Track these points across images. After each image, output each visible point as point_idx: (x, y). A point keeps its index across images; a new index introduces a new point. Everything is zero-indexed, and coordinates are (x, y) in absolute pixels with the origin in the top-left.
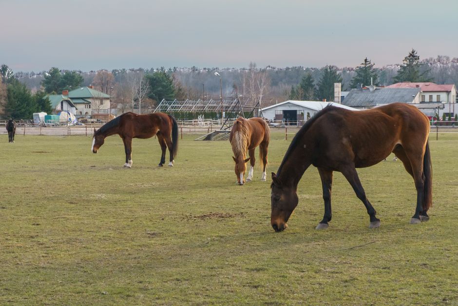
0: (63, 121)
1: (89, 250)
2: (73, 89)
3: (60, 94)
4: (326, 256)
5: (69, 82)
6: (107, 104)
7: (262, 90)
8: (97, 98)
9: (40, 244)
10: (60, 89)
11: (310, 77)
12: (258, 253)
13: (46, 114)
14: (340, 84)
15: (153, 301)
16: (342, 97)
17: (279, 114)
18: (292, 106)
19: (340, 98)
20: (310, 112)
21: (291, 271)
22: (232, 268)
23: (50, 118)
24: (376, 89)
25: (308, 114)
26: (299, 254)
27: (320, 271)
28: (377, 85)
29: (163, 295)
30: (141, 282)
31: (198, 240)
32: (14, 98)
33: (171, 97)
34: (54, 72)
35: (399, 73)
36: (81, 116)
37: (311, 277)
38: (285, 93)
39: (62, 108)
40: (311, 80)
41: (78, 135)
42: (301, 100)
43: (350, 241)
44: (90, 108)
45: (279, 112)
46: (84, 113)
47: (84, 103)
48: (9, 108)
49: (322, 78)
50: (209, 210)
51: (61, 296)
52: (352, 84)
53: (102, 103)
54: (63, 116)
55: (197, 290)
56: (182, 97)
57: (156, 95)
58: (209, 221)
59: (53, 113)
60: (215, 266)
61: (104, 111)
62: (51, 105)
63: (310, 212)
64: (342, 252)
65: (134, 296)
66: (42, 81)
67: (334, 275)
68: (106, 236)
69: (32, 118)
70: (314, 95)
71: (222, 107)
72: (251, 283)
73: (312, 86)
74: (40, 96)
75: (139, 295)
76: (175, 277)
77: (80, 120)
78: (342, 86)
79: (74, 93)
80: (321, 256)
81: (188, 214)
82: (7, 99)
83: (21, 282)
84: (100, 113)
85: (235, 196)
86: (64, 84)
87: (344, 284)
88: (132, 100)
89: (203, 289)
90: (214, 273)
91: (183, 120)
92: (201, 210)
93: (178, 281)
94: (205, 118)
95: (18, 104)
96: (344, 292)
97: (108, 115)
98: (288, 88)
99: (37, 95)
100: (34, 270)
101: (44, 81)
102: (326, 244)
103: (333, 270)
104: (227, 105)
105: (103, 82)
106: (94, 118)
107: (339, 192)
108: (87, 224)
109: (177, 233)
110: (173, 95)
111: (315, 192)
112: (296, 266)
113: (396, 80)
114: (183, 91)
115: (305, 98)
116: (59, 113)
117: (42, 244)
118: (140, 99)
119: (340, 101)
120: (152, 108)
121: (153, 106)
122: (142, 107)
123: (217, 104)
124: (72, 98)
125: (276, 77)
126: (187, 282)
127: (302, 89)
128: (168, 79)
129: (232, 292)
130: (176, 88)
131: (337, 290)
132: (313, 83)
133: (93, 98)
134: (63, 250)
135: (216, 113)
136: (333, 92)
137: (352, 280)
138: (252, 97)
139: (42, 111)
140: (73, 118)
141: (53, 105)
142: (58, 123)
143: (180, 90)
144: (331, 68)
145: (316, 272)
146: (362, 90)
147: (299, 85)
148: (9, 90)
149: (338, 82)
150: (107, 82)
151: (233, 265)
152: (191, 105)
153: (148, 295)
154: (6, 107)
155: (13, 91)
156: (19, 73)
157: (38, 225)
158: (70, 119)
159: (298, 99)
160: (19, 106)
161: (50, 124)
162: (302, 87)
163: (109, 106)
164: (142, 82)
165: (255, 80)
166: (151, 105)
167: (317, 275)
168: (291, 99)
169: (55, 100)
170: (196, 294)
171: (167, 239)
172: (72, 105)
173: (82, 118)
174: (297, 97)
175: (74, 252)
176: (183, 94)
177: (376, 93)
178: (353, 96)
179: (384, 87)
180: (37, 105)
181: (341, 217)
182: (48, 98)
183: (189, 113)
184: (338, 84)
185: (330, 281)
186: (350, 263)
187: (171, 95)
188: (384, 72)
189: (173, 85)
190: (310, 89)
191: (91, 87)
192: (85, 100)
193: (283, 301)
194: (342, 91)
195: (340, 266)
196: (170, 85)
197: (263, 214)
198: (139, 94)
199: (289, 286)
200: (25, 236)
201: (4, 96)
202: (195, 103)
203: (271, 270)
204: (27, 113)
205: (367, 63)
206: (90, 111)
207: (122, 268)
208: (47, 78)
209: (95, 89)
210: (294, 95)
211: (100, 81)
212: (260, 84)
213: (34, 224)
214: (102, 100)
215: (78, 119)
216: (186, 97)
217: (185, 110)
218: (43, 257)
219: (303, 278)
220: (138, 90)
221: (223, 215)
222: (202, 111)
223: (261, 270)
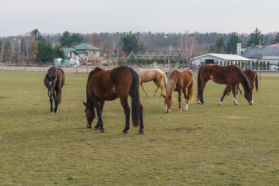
0: (72, 64)
1: (119, 149)
2: (77, 44)
3: (69, 47)
4: (258, 156)
5: (75, 40)
6: (98, 54)
7: (192, 47)
8: (92, 50)
9: (88, 145)
10: (70, 44)
11: (221, 39)
12: (217, 153)
13: (61, 59)
14: (241, 44)
15: (166, 181)
16: (242, 52)
17: (203, 62)
18: (211, 57)
19: (240, 52)
20: (222, 60)
21: (240, 165)
22: (205, 162)
23: (64, 62)
24: (263, 47)
25: (221, 62)
26: (241, 154)
27: (256, 165)
28: (263, 45)
29: (171, 177)
30: (155, 169)
31: (180, 144)
32: (43, 50)
33: (136, 50)
34: (66, 34)
35: (277, 37)
36: (82, 61)
37: (252, 169)
38: (206, 49)
39: (71, 56)
40: (223, 41)
41: (82, 73)
42: (216, 53)
43: (269, 147)
44: (87, 56)
45: (203, 60)
46: (84, 59)
47: (84, 53)
48: (40, 55)
49: (229, 40)
50: (179, 125)
51: (113, 177)
52: (248, 44)
53: (95, 53)
54: (72, 61)
55: (189, 175)
56: (143, 50)
57: (127, 49)
58: (182, 132)
59: (65, 59)
60: (195, 161)
61: (96, 58)
62: (64, 54)
63: (240, 128)
64: (266, 154)
65: (154, 178)
66: (59, 39)
67: (265, 168)
68: (125, 141)
69: (53, 62)
70: (224, 50)
71: (168, 57)
72: (218, 172)
73: (223, 45)
74: (58, 49)
75: (157, 177)
76: (174, 167)
77: (82, 63)
78: (242, 45)
79: (78, 47)
80: (254, 156)
81: (168, 128)
82: (38, 50)
83: (87, 168)
84: (93, 59)
85: (191, 116)
86: (71, 42)
87: (272, 174)
88: (113, 51)
89: (192, 175)
90: (195, 165)
91: (144, 64)
92: (175, 125)
93: (176, 169)
94: (158, 63)
95: (45, 53)
96: (274, 178)
97: (98, 61)
98: (208, 45)
99: (56, 48)
100: (92, 161)
101: (60, 39)
102: (255, 148)
103: (263, 165)
104: (171, 56)
105: (96, 40)
106: (90, 62)
107: (253, 115)
108: (111, 132)
109: (165, 140)
110: (138, 49)
111: (239, 114)
112: (241, 161)
113: (275, 42)
114: (144, 47)
115: (219, 52)
116: (69, 59)
117: (90, 145)
118: (118, 51)
119: (240, 54)
120: (125, 56)
121: (126, 55)
122: (119, 56)
123: (164, 55)
124: (76, 50)
125: (200, 38)
126: (181, 170)
127: (217, 47)
128: (135, 39)
129: (209, 177)
130: (140, 44)
131: (269, 177)
132: (224, 43)
133: (89, 50)
134: (103, 148)
135: (164, 60)
136: (236, 49)
137: (276, 171)
138: (186, 50)
139: (59, 58)
140: (78, 62)
141: (65, 54)
142: (69, 65)
143: (142, 46)
144: (235, 34)
145: (254, 166)
146: (254, 48)
147: (215, 44)
148: (39, 45)
149: (240, 42)
150: (98, 40)
151: (205, 161)
152: (149, 55)
153: (162, 178)
154: (37, 55)
155: (42, 45)
156: (44, 34)
157: (82, 132)
158: (76, 63)
159: (214, 53)
160: (45, 54)
161: (64, 65)
162: (217, 45)
163: (99, 55)
164: (119, 41)
165: (188, 40)
166: (124, 55)
167: (255, 168)
168: (210, 53)
169: (67, 51)
170: (189, 177)
171: (160, 143)
172: (76, 54)
173: (83, 62)
174: (214, 51)
175: (111, 150)
176: (144, 48)
177: (263, 50)
178: (248, 51)
179: (267, 46)
180: (56, 54)
181: (259, 132)
182: (63, 50)
183: (148, 60)
184: (239, 44)
185: (264, 171)
186: (273, 161)
187: (136, 49)
188: (267, 37)
189: (138, 43)
190: (222, 46)
191: (88, 43)
192: (84, 51)
193: (240, 183)
194: (241, 48)
195: (267, 162)
196: (136, 43)
197: (212, 129)
198: (117, 48)
199: (241, 174)
200: (78, 140)
201: (37, 48)
202: (151, 54)
203: (228, 164)
204: (50, 58)
205: (257, 31)
206: (87, 58)
207: (141, 160)
208: (62, 37)
209: (90, 44)
210: (212, 50)
211: (93, 40)
212: (191, 43)
213: (80, 132)
214: (94, 51)
215: (81, 62)
216: (145, 50)
217: (145, 58)
218: (94, 152)
219: (247, 169)
220: (117, 46)
221: (189, 129)
222: (156, 59)
223: (222, 164)
